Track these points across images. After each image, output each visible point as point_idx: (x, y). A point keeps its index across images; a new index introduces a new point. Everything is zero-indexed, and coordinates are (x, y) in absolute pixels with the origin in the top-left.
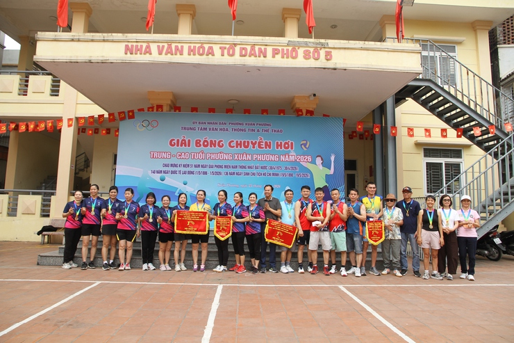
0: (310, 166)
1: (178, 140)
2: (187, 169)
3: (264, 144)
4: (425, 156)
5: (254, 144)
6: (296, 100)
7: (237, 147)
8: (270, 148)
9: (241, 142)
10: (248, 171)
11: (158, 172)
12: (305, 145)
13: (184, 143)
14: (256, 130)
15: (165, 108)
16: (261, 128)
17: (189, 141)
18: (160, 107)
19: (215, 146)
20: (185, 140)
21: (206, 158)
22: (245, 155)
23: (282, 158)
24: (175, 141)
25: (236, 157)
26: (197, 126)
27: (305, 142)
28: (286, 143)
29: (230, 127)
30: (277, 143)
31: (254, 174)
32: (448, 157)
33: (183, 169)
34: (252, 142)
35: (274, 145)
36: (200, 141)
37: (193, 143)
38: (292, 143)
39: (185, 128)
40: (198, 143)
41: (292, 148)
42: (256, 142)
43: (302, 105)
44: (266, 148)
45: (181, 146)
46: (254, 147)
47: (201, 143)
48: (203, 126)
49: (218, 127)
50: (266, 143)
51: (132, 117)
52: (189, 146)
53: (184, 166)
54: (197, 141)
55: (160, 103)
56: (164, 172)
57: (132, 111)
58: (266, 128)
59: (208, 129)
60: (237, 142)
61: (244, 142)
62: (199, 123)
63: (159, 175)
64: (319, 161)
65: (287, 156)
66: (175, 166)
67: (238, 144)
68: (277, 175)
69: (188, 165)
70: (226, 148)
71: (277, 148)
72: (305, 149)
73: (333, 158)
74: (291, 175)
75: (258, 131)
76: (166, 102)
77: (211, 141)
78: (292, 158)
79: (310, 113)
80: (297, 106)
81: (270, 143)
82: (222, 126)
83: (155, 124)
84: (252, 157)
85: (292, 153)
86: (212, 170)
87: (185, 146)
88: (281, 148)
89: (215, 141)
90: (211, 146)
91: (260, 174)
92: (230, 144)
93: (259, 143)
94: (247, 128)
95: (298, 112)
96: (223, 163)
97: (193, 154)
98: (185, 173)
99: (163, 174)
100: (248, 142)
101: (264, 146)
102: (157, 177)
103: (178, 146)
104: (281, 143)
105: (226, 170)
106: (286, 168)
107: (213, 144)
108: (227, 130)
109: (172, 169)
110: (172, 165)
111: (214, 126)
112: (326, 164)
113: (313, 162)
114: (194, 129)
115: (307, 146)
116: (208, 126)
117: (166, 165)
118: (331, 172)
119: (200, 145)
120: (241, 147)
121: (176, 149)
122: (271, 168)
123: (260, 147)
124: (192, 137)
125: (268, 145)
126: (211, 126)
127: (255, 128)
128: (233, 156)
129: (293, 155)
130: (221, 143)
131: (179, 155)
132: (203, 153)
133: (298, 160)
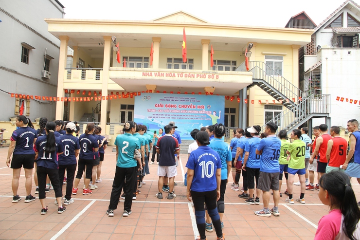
0: (211, 115)
2: (162, 116)
4: (265, 108)
5: (189, 106)
6: (206, 89)
10: (186, 117)
11: (151, 117)
12: (209, 107)
13: (161, 106)
15: (153, 91)
16: (191, 100)
18: (151, 91)
21: (170, 112)
22: (185, 111)
23: (200, 112)
24: (157, 105)
25: (182, 112)
26: (166, 99)
28: (201, 106)
29: (179, 99)
31: (188, 118)
32: (276, 109)
33: (160, 116)
35: (196, 107)
37: (164, 106)
38: (204, 106)
39: (161, 100)
40: (166, 106)
41: (204, 108)
43: (209, 91)
46: (189, 108)
47: (168, 106)
51: (140, 95)
55: (151, 89)
56: (153, 117)
57: (140, 92)
58: (194, 100)
61: (185, 106)
64: (214, 113)
65: (202, 111)
66: (158, 115)
67: (182, 107)
68: (198, 119)
70: (178, 108)
72: (209, 109)
73: (220, 112)
74: (203, 119)
76: (153, 89)
78: (204, 112)
79: (211, 94)
80: (206, 91)
82: (176, 99)
83: (149, 98)
84: (188, 112)
85: (204, 110)
86: (172, 117)
88: (199, 108)
92: (179, 106)
94: (186, 100)
95: (207, 93)
96: (176, 114)
97: (164, 110)
98: (161, 118)
102: (150, 119)
103: (158, 107)
104: (199, 106)
105: (177, 117)
106: (201, 116)
107: (172, 106)
108: (178, 101)
109: (156, 116)
110: (156, 114)
111: (173, 99)
112: (217, 115)
114: (165, 100)
116: (170, 99)
117: (154, 115)
118: (219, 118)
122: (195, 116)
123: (191, 107)
124: (164, 103)
125: (194, 107)
126: (172, 99)
127: (189, 100)
128: (180, 111)
129: (204, 111)
130: (176, 106)
131: (159, 111)
132: (168, 110)
133: (206, 113)
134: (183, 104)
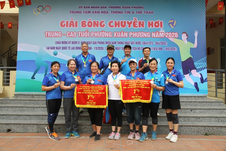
0: (176, 41)
1: (67, 22)
2: (75, 46)
3: (138, 23)
5: (129, 24)
7: (116, 26)
8: (143, 26)
9: (119, 22)
11: (53, 48)
12: (172, 24)
13: (72, 24)
14: (131, 12)
16: (135, 10)
17: (76, 22)
19: (97, 26)
20: (73, 22)
21: (90, 36)
22: (122, 33)
23: (153, 35)
24: (65, 23)
25: (115, 35)
26: (82, 10)
27: (172, 21)
28: (156, 23)
29: (110, 10)
30: (149, 22)
33: (72, 45)
34: (128, 22)
35: (146, 25)
36: (85, 22)
37: (79, 24)
38: (161, 23)
39: (73, 12)
40: (83, 24)
41: (161, 27)
42: (131, 22)
44: (140, 27)
45: (70, 26)
46: (129, 26)
47: (86, 24)
48: (88, 10)
49: (100, 10)
50: (140, 22)
52: (76, 26)
53: (73, 43)
54: (82, 22)
56: (57, 48)
58: (140, 10)
59: (92, 12)
60: (116, 22)
61: (122, 22)
62: (84, 7)
63: (53, 51)
64: (184, 36)
65: (157, 33)
66: (66, 43)
67: (117, 24)
69: (76, 42)
70: (107, 27)
71: (149, 27)
72: (172, 27)
73: (196, 34)
74: (161, 49)
75: (133, 13)
77: (94, 22)
78: (162, 35)
81: (143, 22)
82: (103, 10)
83: (48, 8)
84: (128, 35)
85: (162, 30)
86: (95, 46)
87: (73, 26)
88: (152, 27)
89: (98, 22)
90: (94, 26)
91: (135, 49)
92: (110, 24)
93: (134, 22)
94: (124, 10)
97: (80, 33)
98: (73, 48)
99: (55, 50)
100: (125, 22)
101: (138, 25)
102: (51, 52)
103: (67, 26)
104: (152, 22)
106: (157, 43)
107: (96, 24)
108: (107, 12)
110: (62, 42)
111: (97, 10)
112: (191, 39)
113: (180, 38)
114: (80, 12)
115: (174, 25)
116: (92, 10)
117: (58, 43)
118: (195, 45)
119: (85, 26)
120: (119, 26)
121: (66, 29)
122: (144, 43)
123: (134, 26)
124: (79, 19)
125: (141, 24)
126: (94, 10)
127: (131, 10)
128: (112, 34)
129: (162, 33)
130: (103, 23)
131: (69, 34)
132: (88, 32)
133: (166, 37)
134: (118, 18)
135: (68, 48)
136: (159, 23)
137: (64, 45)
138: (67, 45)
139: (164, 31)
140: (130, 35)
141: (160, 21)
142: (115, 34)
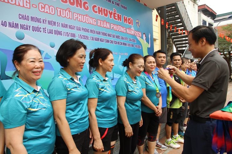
0: (141, 40)
2: (54, 28)
3: (117, 16)
5: (111, 14)
7: (99, 13)
8: (121, 20)
9: (102, 9)
10: (108, 38)
11: (12, 25)
12: (138, 23)
14: (111, 2)
19: (81, 7)
21: (73, 18)
22: (105, 23)
23: (128, 30)
27: (138, 21)
28: (129, 19)
30: (124, 17)
31: (112, 42)
33: (49, 27)
34: (109, 12)
35: (123, 19)
42: (112, 12)
44: (118, 20)
46: (111, 17)
53: (50, 23)
56: (22, 27)
60: (99, 8)
61: (104, 10)
63: (14, 30)
64: (144, 37)
65: (130, 30)
66: (38, 20)
67: (100, 11)
68: (125, 44)
69: (55, 23)
70: (90, 11)
71: (125, 22)
72: (138, 27)
73: (150, 37)
74: (133, 46)
75: (113, 3)
78: (133, 32)
81: (120, 16)
84: (110, 26)
85: (132, 28)
86: (79, 33)
88: (127, 22)
89: (81, 1)
90: (77, 6)
91: (116, 43)
92: (93, 8)
93: (114, 14)
96: (90, 27)
97: (59, 10)
98: (51, 32)
99: (19, 30)
100: (107, 11)
101: (117, 18)
102: (11, 32)
104: (126, 18)
106: (130, 40)
107: (79, 4)
110: (32, 19)
113: (142, 38)
115: (139, 25)
117: (24, 17)
118: (149, 46)
120: (102, 14)
122: (122, 38)
123: (114, 17)
125: (119, 18)
128: (96, 21)
130: (86, 5)
131: (42, 8)
132: (69, 11)
133: (135, 35)
134: (101, 4)
135: (42, 30)
136: (131, 20)
137: (36, 24)
138: (41, 25)
139: (133, 29)
140: (112, 27)
141: (131, 19)
142: (99, 22)
